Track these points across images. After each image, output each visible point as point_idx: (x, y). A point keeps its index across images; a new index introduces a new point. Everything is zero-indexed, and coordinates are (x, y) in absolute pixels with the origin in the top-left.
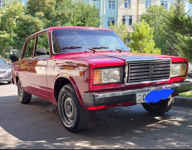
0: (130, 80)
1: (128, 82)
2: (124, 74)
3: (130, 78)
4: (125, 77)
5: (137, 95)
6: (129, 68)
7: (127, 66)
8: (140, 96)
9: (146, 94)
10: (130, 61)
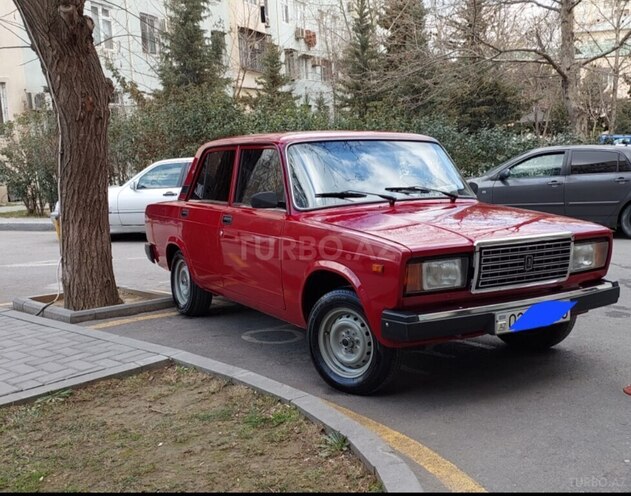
0: (482, 283)
1: (477, 288)
2: (472, 270)
3: (483, 279)
4: (472, 277)
5: (497, 317)
6: (481, 257)
7: (477, 255)
8: (504, 317)
9: (516, 313)
10: (483, 244)
